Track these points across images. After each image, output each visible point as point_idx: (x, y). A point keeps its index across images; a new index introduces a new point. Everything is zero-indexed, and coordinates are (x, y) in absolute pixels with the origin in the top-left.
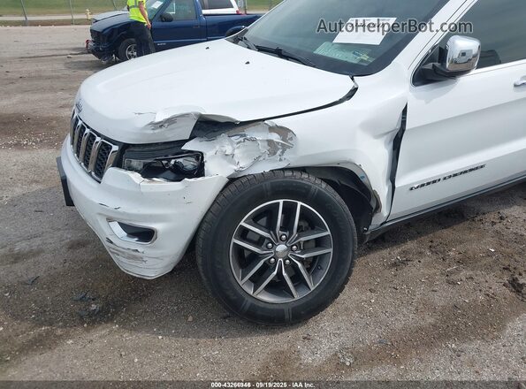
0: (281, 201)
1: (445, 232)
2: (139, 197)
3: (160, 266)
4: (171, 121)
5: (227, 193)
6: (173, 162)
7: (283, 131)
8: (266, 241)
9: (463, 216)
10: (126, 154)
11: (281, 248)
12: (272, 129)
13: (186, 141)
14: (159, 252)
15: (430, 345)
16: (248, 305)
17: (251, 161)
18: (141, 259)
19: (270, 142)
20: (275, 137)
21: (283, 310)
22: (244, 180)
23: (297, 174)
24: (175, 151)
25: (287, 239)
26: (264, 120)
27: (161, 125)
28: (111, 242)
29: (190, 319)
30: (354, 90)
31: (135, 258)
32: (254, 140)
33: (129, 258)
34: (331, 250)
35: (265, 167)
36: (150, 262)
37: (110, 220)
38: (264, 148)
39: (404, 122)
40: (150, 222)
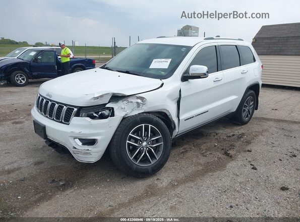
0: (143, 125)
1: (198, 141)
2: (90, 126)
3: (97, 156)
4: (101, 96)
5: (123, 123)
6: (100, 113)
7: (142, 98)
8: (139, 141)
9: (203, 135)
10: (81, 111)
11: (145, 144)
12: (138, 98)
13: (107, 104)
14: (98, 149)
15: (203, 175)
16: (135, 168)
17: (131, 110)
18: (89, 154)
19: (138, 103)
20: (139, 101)
21: (148, 169)
22: (129, 118)
23: (148, 114)
24: (102, 108)
25: (146, 140)
26: (135, 95)
27: (97, 98)
28: (75, 148)
29: (108, 180)
30: (163, 84)
31: (87, 154)
32: (132, 102)
33: (84, 154)
34: (162, 143)
35: (136, 112)
36: (94, 155)
37: (75, 138)
38: (135, 105)
39: (180, 95)
40: (95, 136)
